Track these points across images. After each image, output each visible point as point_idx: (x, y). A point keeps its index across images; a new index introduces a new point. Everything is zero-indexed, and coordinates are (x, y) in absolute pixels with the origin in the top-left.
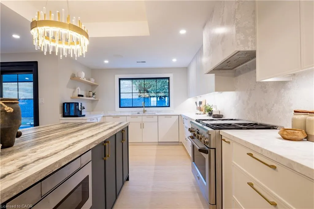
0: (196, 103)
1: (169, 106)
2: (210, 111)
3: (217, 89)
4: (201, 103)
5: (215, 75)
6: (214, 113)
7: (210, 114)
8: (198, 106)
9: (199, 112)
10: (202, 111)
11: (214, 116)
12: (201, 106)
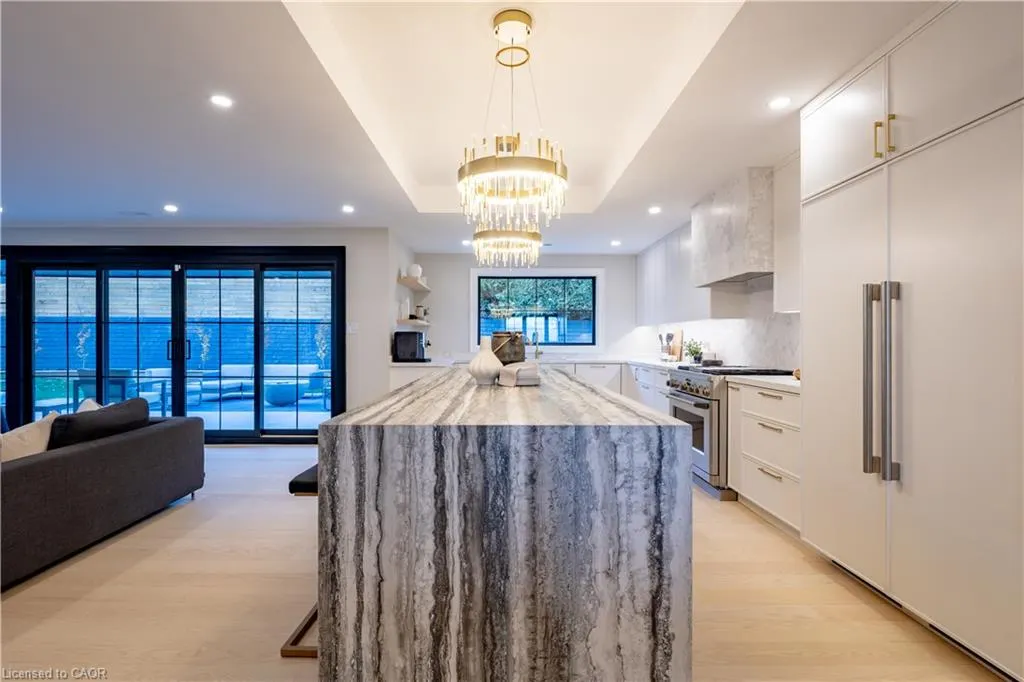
0: (660, 337)
1: (594, 343)
2: (697, 353)
3: (715, 315)
4: (670, 337)
5: (712, 291)
6: (705, 358)
7: (698, 359)
8: (665, 342)
9: (666, 356)
10: (673, 354)
11: (707, 364)
12: (671, 343)
